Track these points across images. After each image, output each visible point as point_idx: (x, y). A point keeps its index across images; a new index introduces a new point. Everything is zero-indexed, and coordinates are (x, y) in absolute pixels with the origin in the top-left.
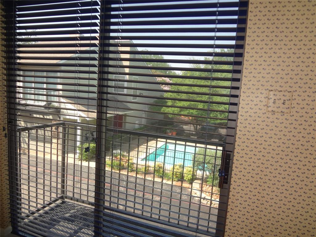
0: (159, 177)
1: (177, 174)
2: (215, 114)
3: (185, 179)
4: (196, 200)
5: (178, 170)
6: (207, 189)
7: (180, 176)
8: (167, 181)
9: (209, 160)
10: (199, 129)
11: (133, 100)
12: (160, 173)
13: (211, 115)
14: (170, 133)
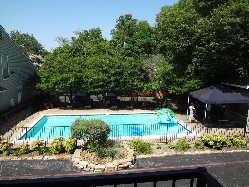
0: (40, 154)
1: (58, 148)
2: (86, 85)
3: (66, 150)
4: (80, 170)
5: (58, 144)
6: (88, 156)
7: (61, 149)
8: (48, 156)
9: (86, 130)
10: (73, 98)
11: (4, 79)
12: (41, 150)
13: (83, 86)
14: (48, 106)
